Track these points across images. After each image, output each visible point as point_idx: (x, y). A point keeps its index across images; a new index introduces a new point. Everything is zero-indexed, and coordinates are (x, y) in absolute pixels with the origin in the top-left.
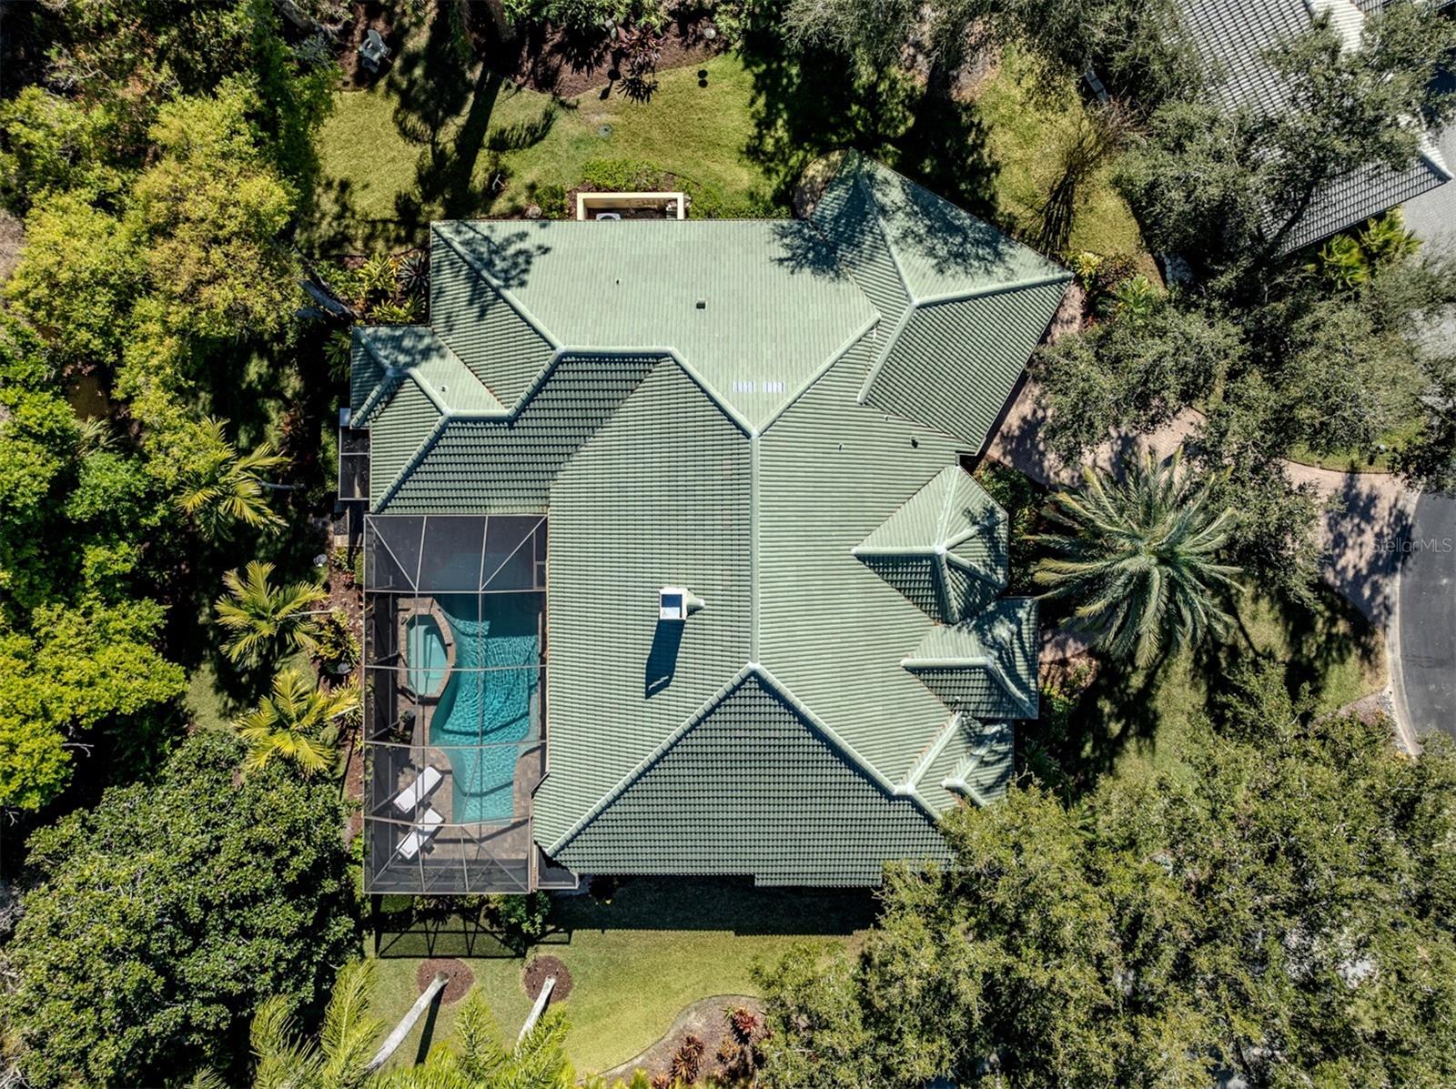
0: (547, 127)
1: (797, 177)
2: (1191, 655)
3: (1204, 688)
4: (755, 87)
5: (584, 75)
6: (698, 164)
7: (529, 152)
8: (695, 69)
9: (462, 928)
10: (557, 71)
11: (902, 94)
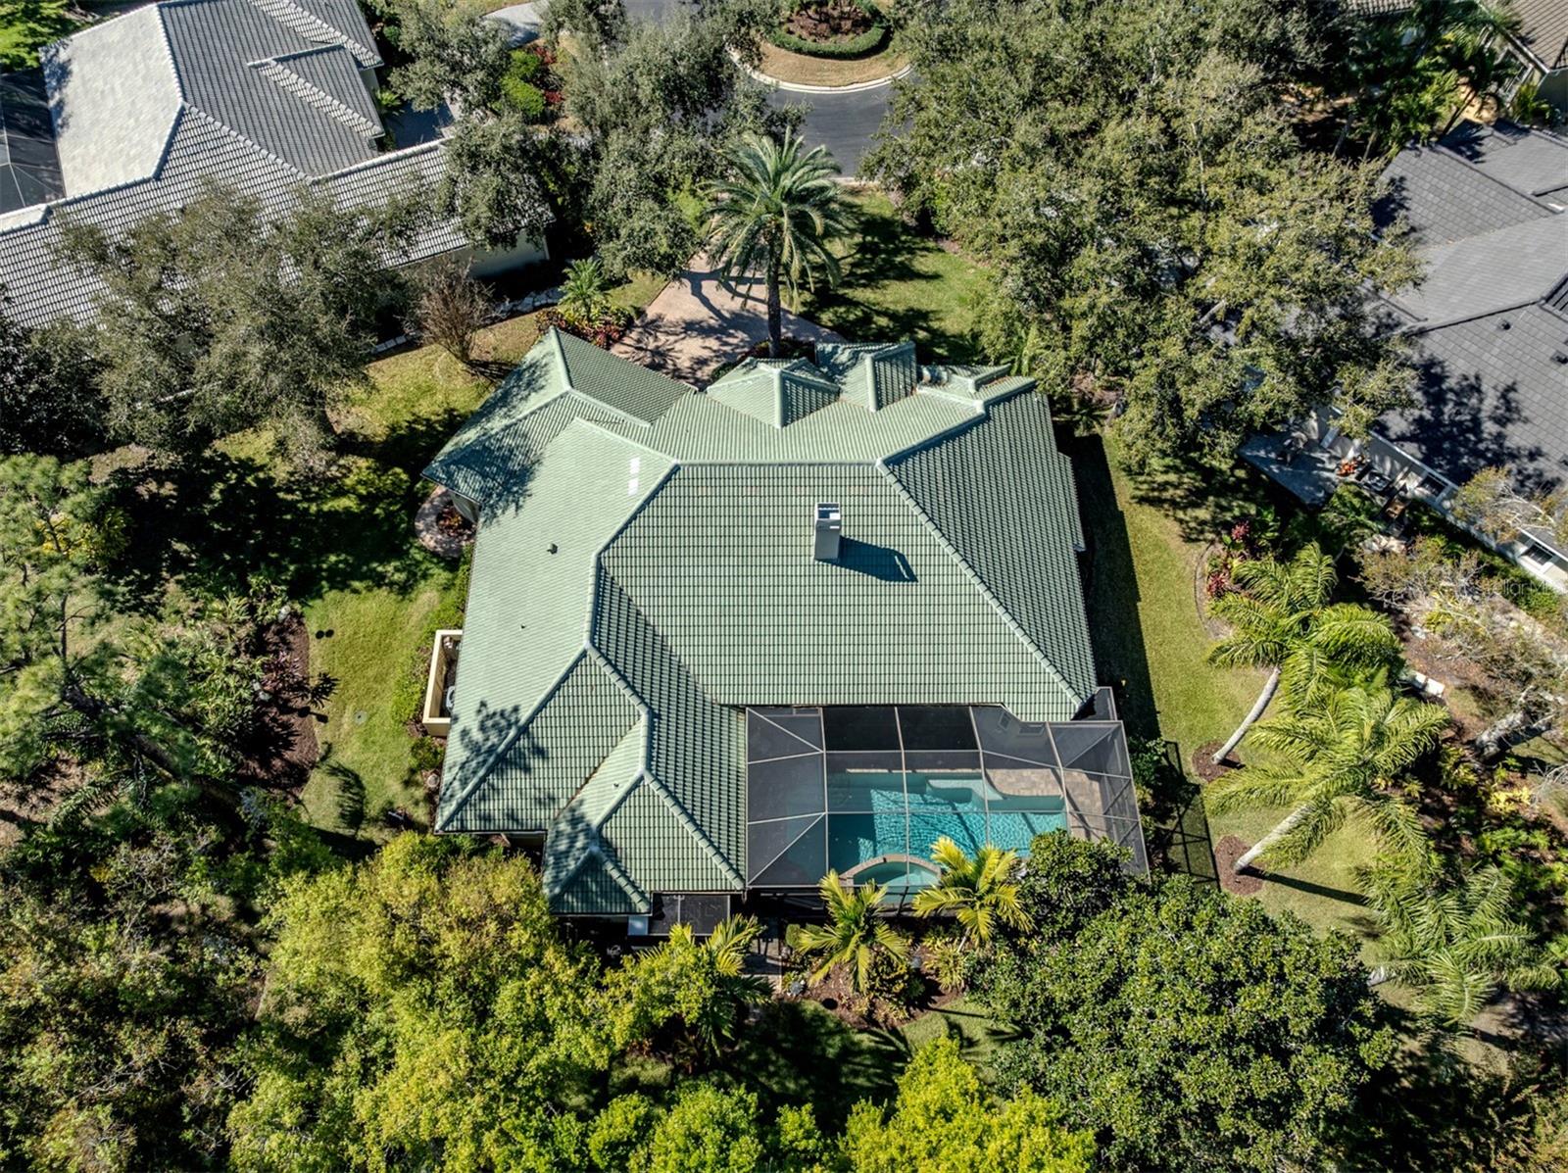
0: (345, 772)
1: (434, 554)
2: (860, 289)
3: (886, 282)
4: (342, 590)
5: (298, 739)
6: (409, 635)
7: (369, 789)
8: (314, 643)
9: (1181, 847)
10: (289, 764)
11: (372, 476)
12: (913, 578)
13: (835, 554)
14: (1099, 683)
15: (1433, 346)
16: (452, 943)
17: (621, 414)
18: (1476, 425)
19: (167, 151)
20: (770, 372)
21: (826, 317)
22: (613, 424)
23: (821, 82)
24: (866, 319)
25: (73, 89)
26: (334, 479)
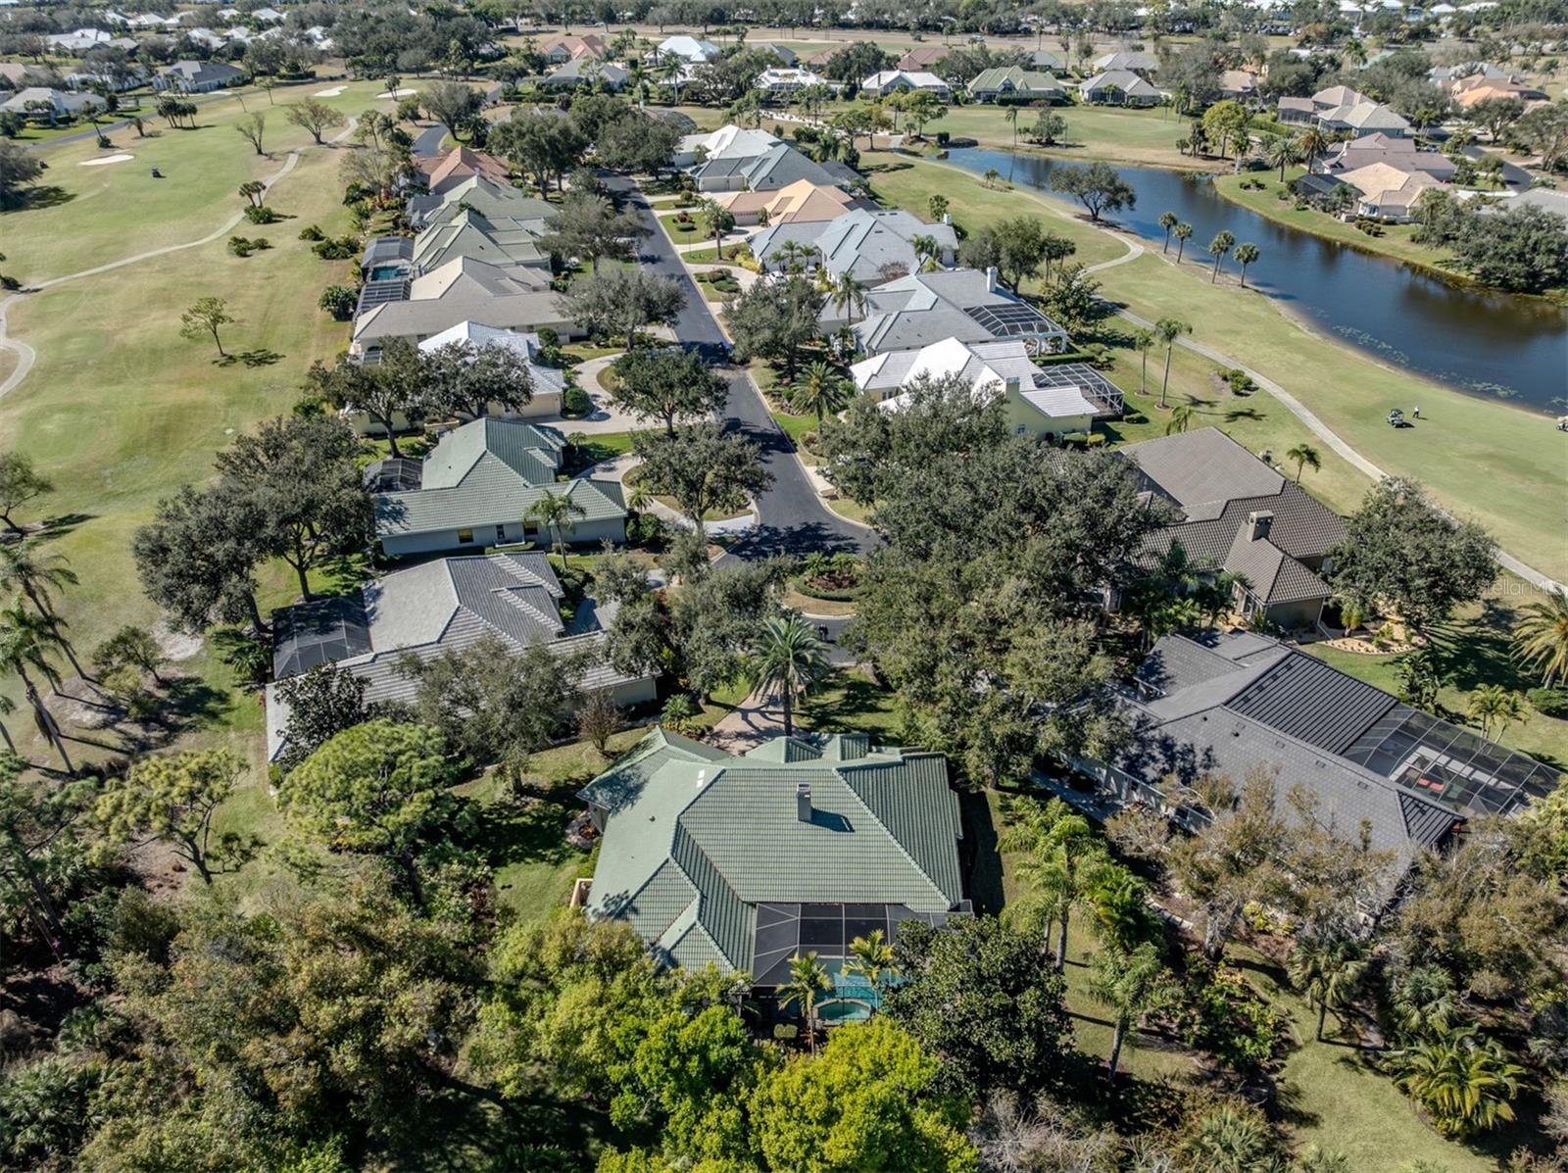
1: (576, 846)
2: (844, 717)
3: (860, 713)
4: (519, 863)
6: (559, 884)
8: (499, 892)
11: (541, 807)
12: (852, 830)
13: (809, 817)
14: (964, 897)
15: (1167, 730)
17: (695, 756)
19: (447, 628)
20: (781, 742)
23: (829, 613)
26: (518, 808)
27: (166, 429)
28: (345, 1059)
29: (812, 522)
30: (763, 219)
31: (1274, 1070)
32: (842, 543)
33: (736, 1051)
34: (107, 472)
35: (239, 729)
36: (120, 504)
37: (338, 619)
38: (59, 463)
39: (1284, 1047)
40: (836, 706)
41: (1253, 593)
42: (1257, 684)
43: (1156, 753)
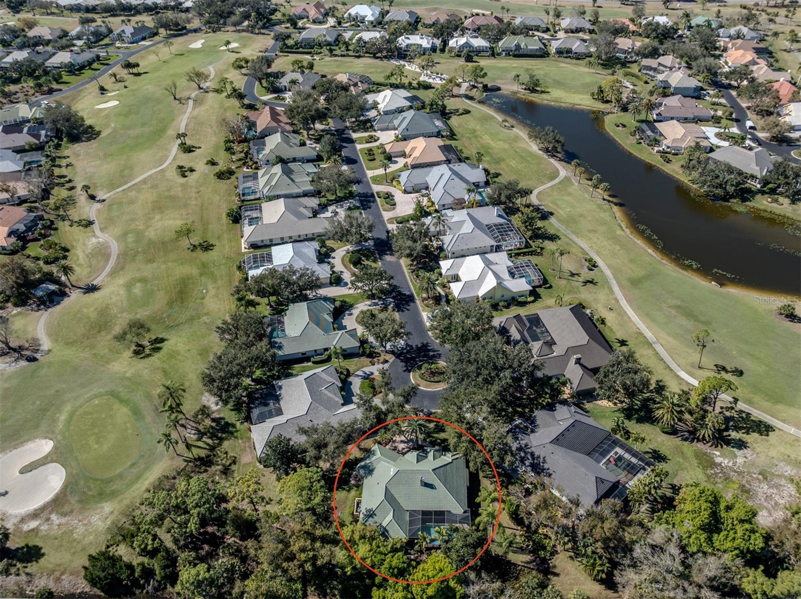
1: (355, 485)
4: (338, 491)
6: (350, 499)
12: (436, 489)
13: (423, 485)
14: (468, 507)
15: (533, 449)
16: (368, 534)
18: (539, 464)
19: (308, 410)
20: (415, 453)
21: (428, 440)
22: (388, 462)
23: (430, 388)
24: (436, 441)
25: (283, 392)
27: (181, 292)
28: (308, 567)
29: (425, 342)
30: (404, 155)
31: (550, 559)
32: (435, 353)
33: (405, 565)
34: (165, 315)
35: (242, 439)
36: (173, 332)
37: (270, 400)
38: (146, 311)
39: (554, 553)
40: (432, 430)
41: (573, 386)
42: (562, 434)
43: (529, 457)
